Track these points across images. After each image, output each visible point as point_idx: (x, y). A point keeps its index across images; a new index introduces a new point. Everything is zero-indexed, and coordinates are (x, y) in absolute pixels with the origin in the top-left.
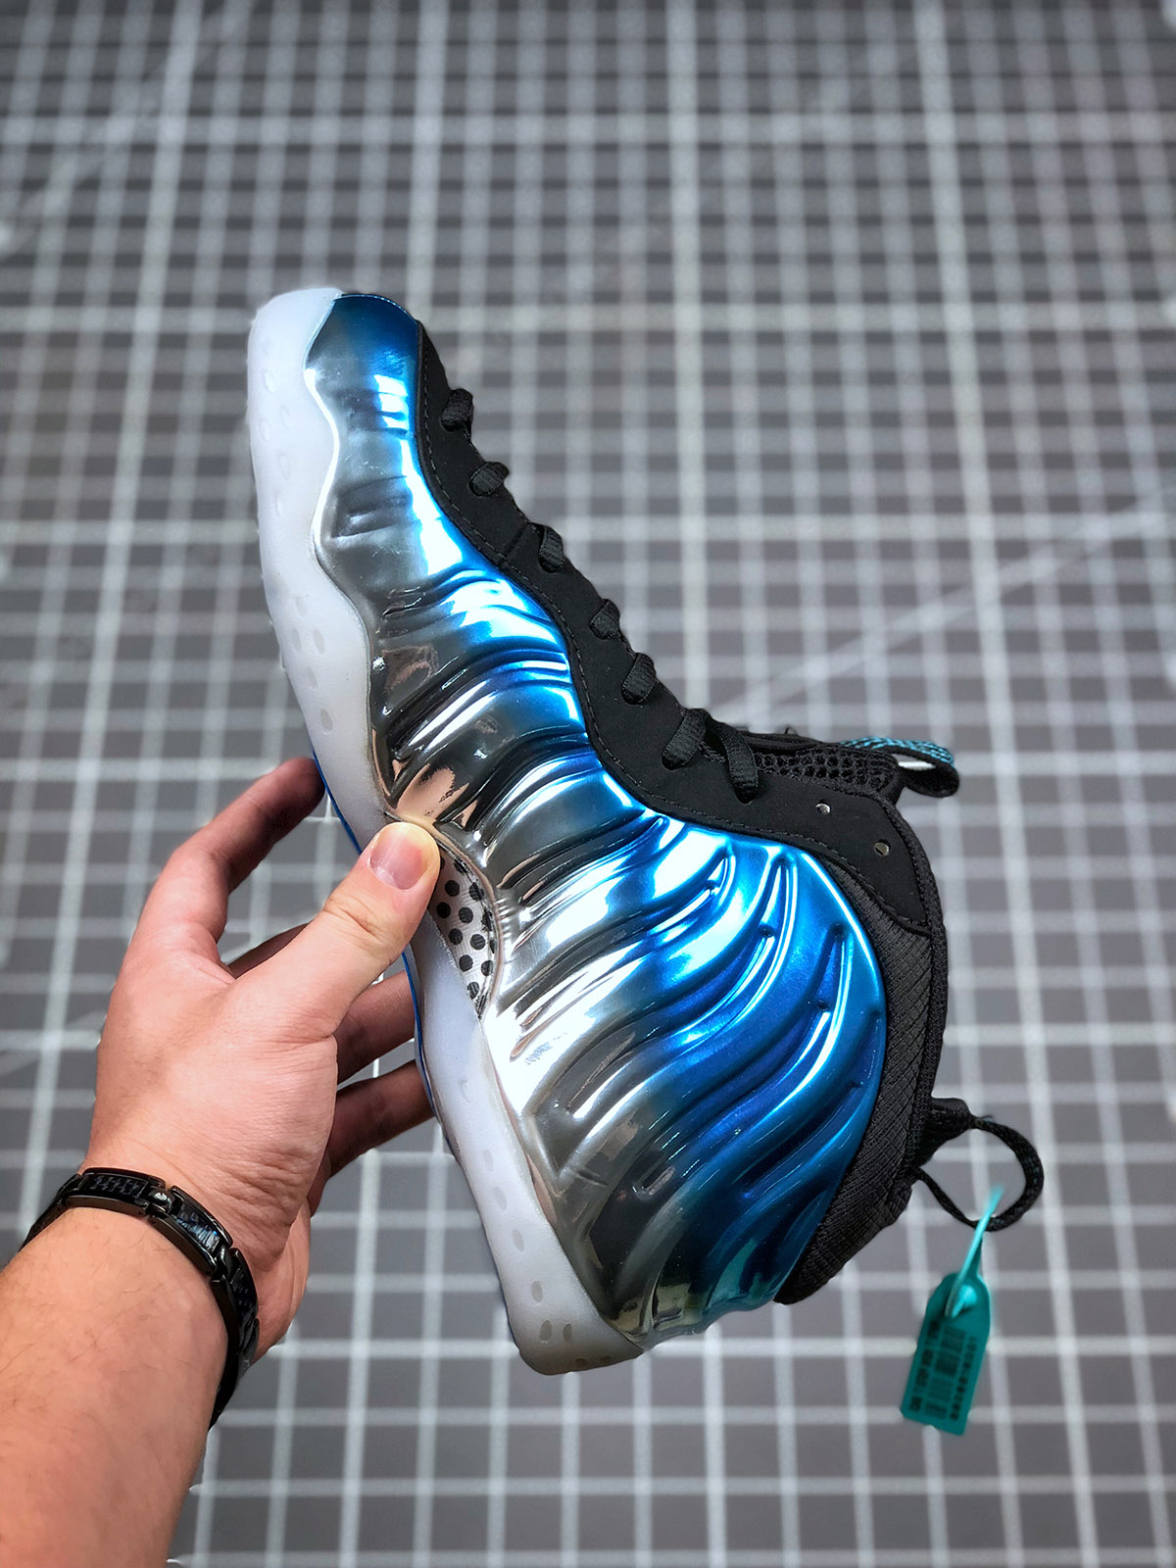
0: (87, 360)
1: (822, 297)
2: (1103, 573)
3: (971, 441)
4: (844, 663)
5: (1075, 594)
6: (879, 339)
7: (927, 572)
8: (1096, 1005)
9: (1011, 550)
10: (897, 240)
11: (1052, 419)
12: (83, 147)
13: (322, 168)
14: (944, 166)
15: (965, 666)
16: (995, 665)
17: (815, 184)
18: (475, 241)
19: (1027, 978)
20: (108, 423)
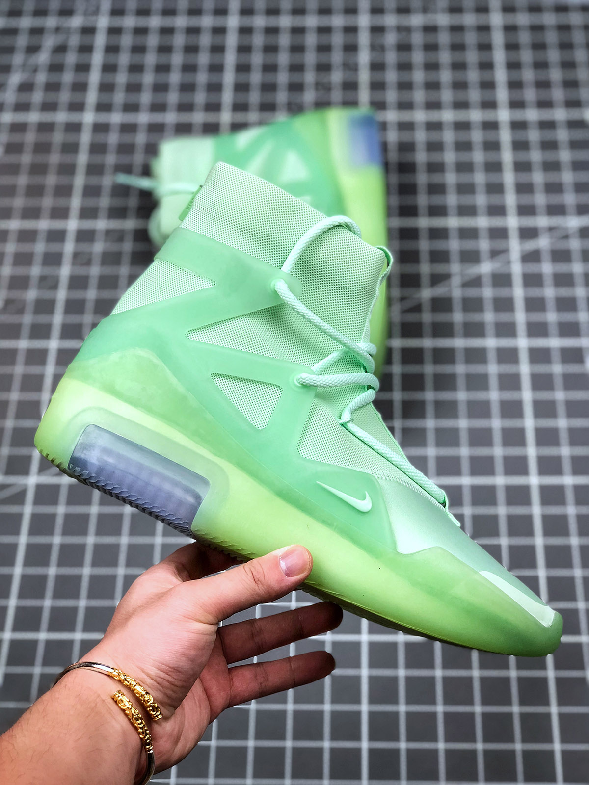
0: (58, 138)
1: (433, 105)
2: (575, 245)
3: (509, 178)
4: (440, 291)
5: (561, 256)
6: (462, 126)
7: (484, 245)
8: (567, 466)
9: (528, 234)
10: (473, 76)
11: (552, 166)
12: (58, 30)
13: (179, 40)
14: (498, 38)
15: (503, 292)
16: (518, 292)
17: (431, 47)
18: (256, 78)
19: (532, 451)
20: (68, 170)
